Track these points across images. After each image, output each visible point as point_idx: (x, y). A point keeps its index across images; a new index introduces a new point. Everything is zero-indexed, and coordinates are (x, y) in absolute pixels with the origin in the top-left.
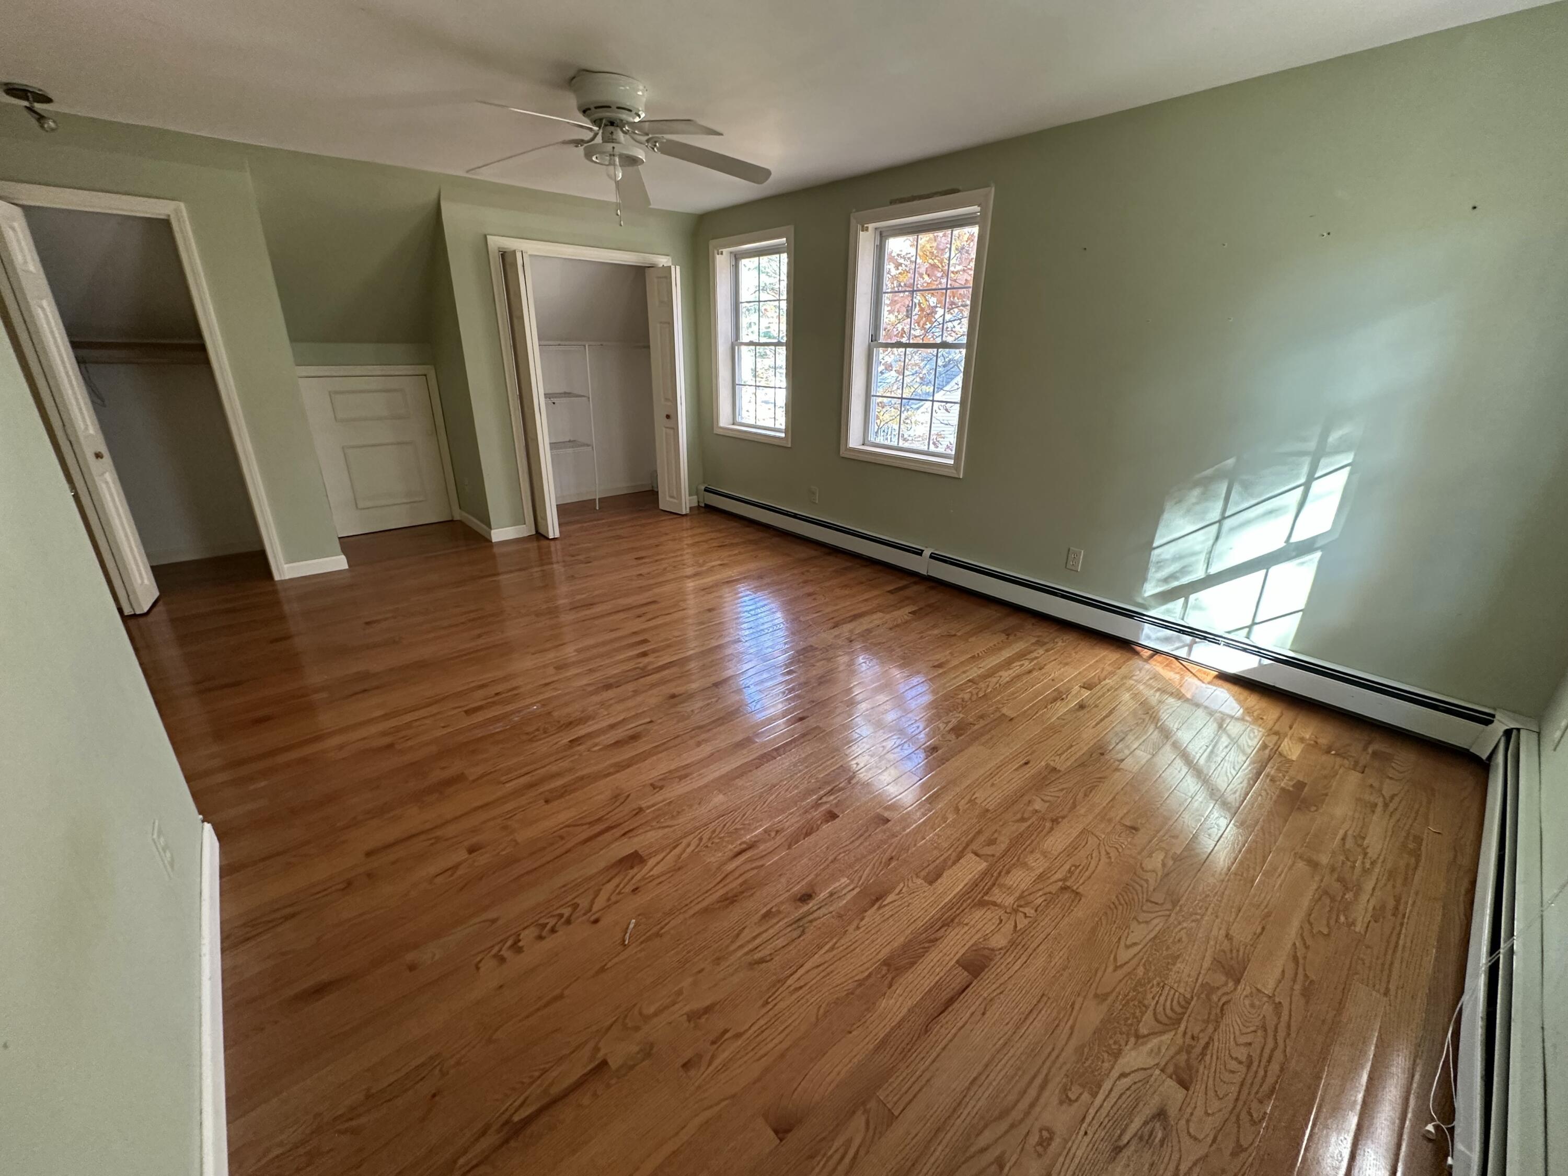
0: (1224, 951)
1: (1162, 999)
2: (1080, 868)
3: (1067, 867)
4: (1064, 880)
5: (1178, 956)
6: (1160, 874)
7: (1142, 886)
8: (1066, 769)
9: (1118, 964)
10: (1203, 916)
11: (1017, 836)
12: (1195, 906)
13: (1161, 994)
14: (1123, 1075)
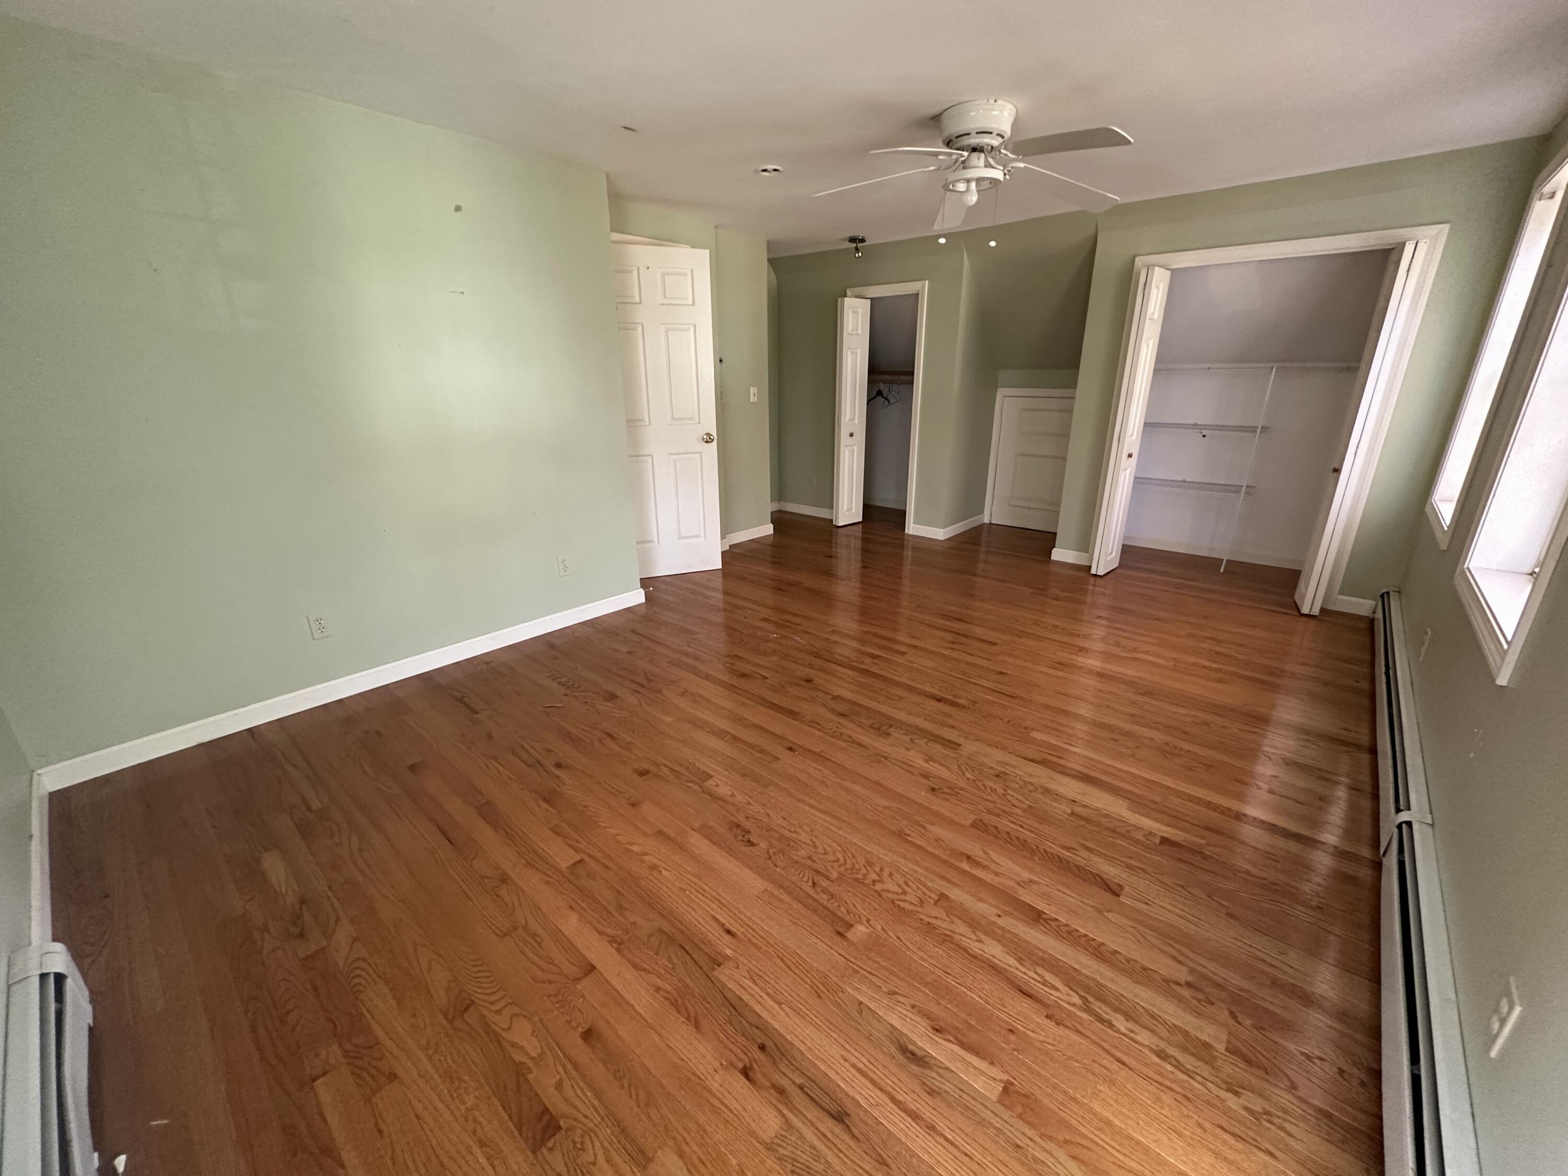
0: (380, 1059)
1: (371, 972)
2: (538, 947)
3: (540, 931)
4: (525, 928)
5: (399, 1005)
6: (504, 1034)
7: (493, 1003)
8: (716, 978)
9: (418, 947)
10: (430, 1059)
11: (596, 898)
12: (445, 1056)
13: (375, 972)
14: (338, 919)
